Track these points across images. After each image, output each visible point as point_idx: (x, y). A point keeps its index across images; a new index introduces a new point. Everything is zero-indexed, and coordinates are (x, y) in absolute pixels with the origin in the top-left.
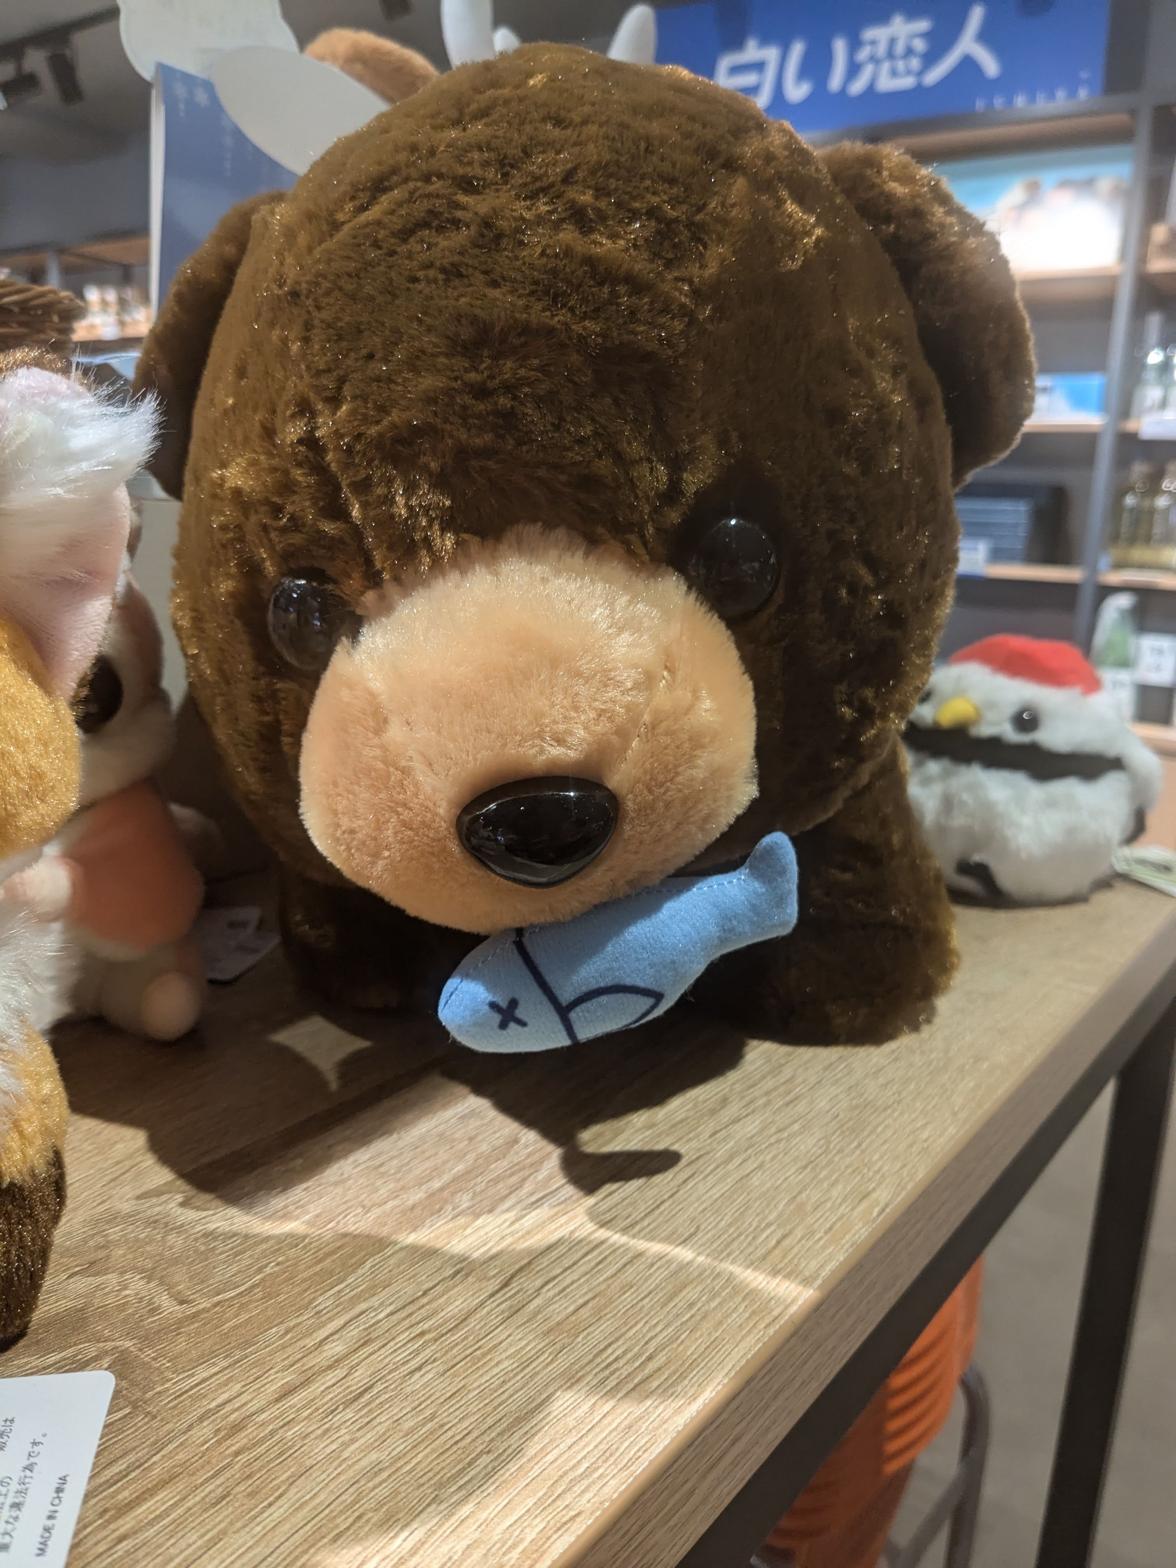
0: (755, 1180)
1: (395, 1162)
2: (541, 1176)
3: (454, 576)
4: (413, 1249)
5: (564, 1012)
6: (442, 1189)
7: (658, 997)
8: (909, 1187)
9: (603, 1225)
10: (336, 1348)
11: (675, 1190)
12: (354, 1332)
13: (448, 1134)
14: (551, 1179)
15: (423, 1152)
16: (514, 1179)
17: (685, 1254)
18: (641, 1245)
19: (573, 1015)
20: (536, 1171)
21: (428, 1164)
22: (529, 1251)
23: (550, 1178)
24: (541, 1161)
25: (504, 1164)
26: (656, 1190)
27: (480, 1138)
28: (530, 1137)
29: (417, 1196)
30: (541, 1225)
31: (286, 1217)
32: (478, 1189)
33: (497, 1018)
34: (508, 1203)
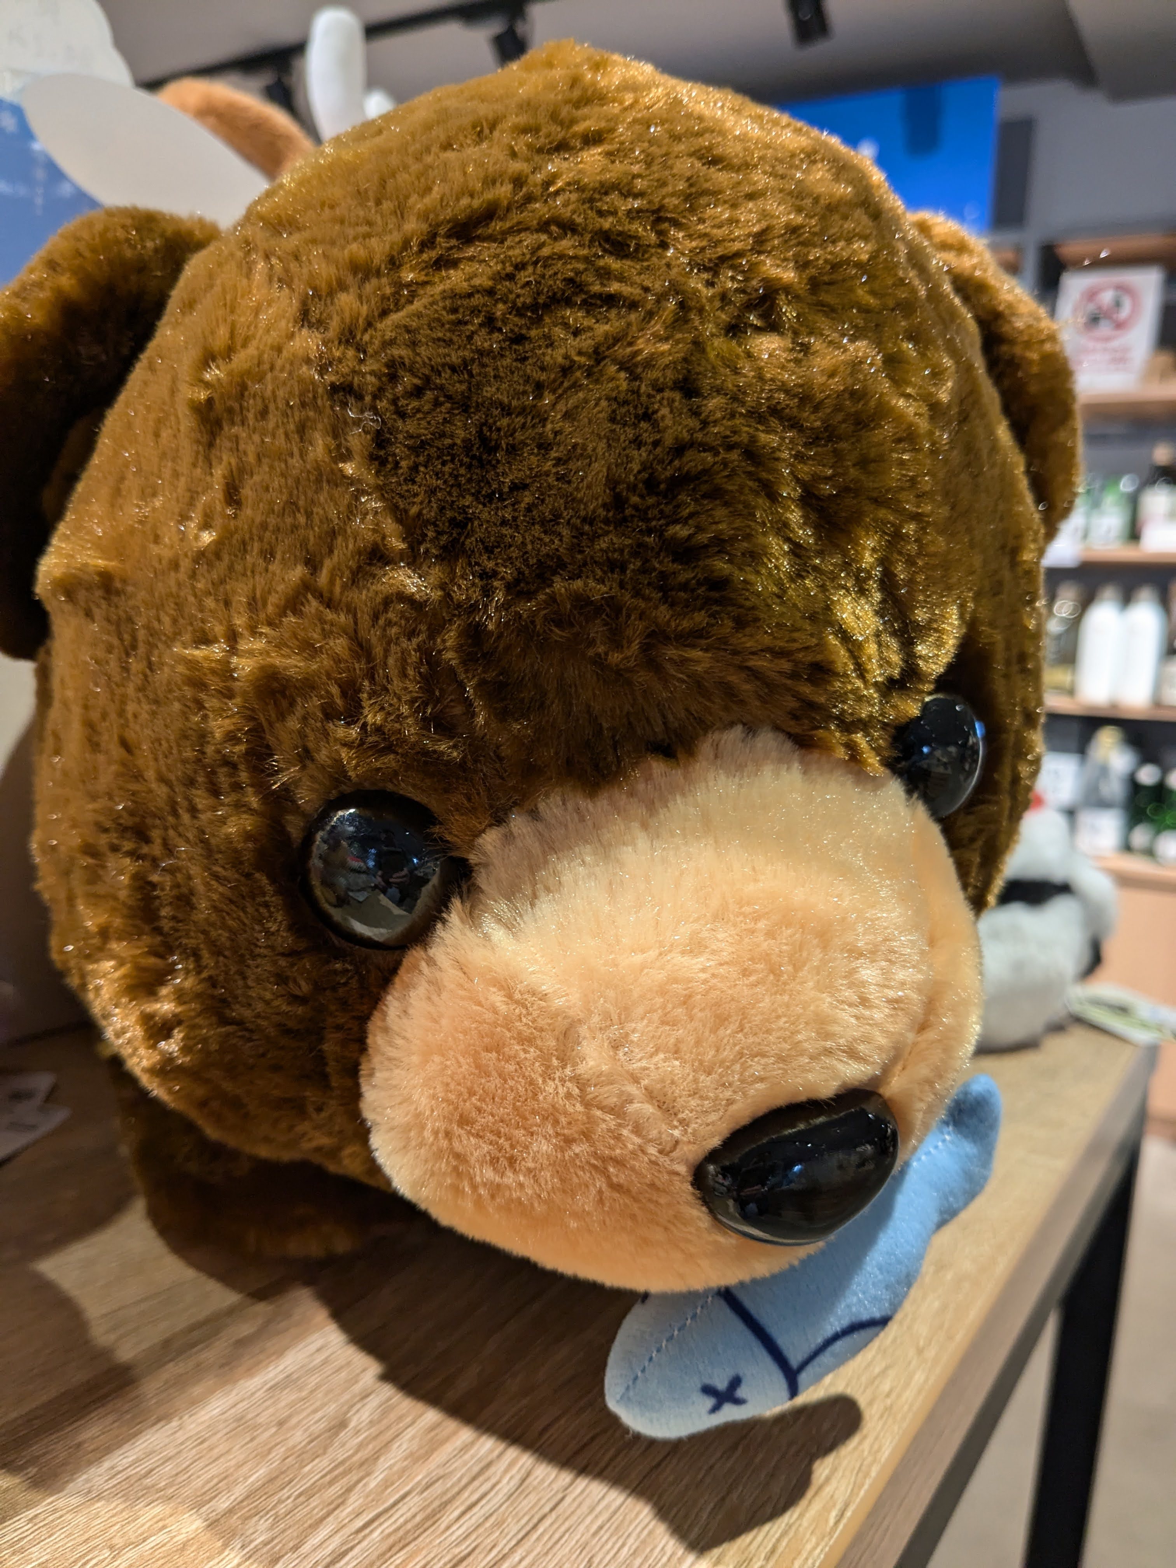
1: (168, 1468)
8: (873, 1474)
11: (560, 1496)
13: (250, 1416)
14: (386, 1488)
15: (211, 1449)
20: (368, 1474)
25: (323, 1463)
26: (533, 1498)
27: (294, 1421)
32: (282, 1509)
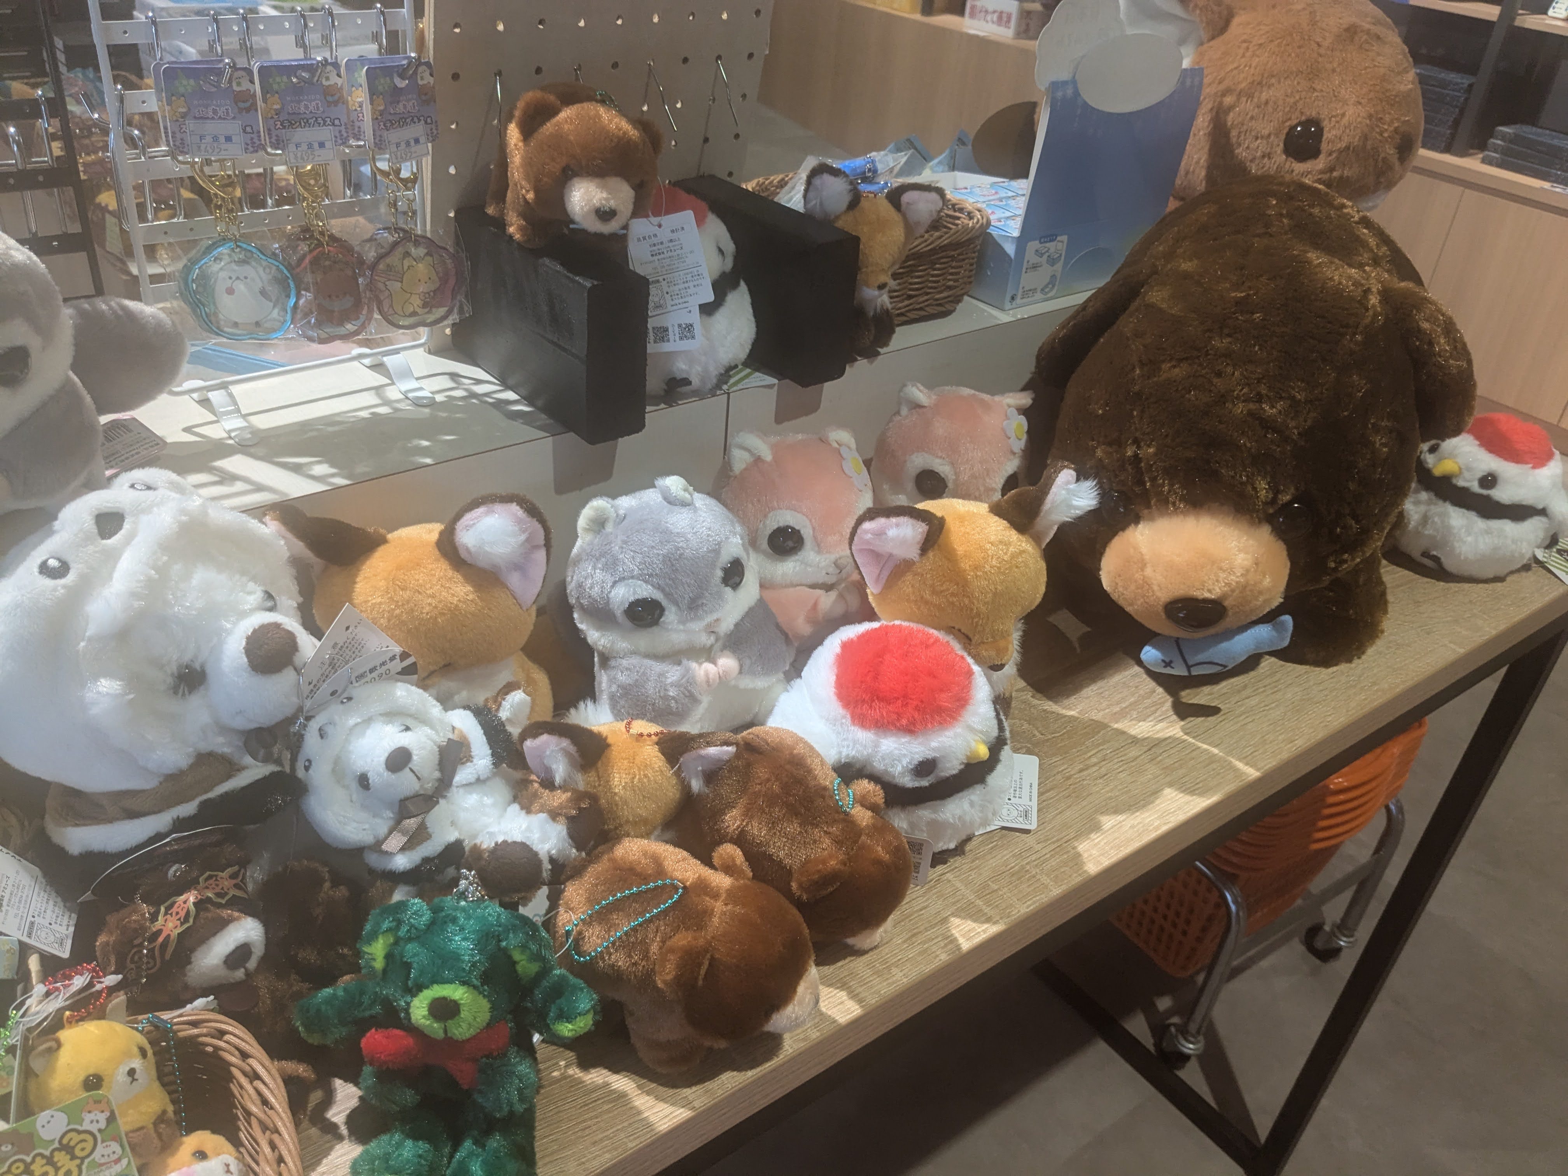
0: (1249, 726)
1: (1107, 692)
2: (1164, 709)
3: (1182, 517)
4: (1117, 730)
5: (1189, 668)
6: (1126, 708)
7: (1225, 666)
8: (1313, 740)
9: (1186, 734)
10: (1094, 760)
11: (1216, 724)
12: (1099, 755)
13: (1128, 682)
15: (1118, 689)
16: (1153, 708)
17: (1215, 751)
18: (1200, 744)
19: (1192, 669)
20: (1162, 706)
21: (1120, 696)
22: (1157, 739)
23: (1167, 710)
24: (1164, 703)
25: (1150, 700)
26: (1209, 723)
27: (1140, 687)
28: (1160, 690)
29: (1117, 709)
30: (1163, 730)
31: (1070, 709)
32: (1140, 710)
33: (1163, 664)
34: (1151, 719)
